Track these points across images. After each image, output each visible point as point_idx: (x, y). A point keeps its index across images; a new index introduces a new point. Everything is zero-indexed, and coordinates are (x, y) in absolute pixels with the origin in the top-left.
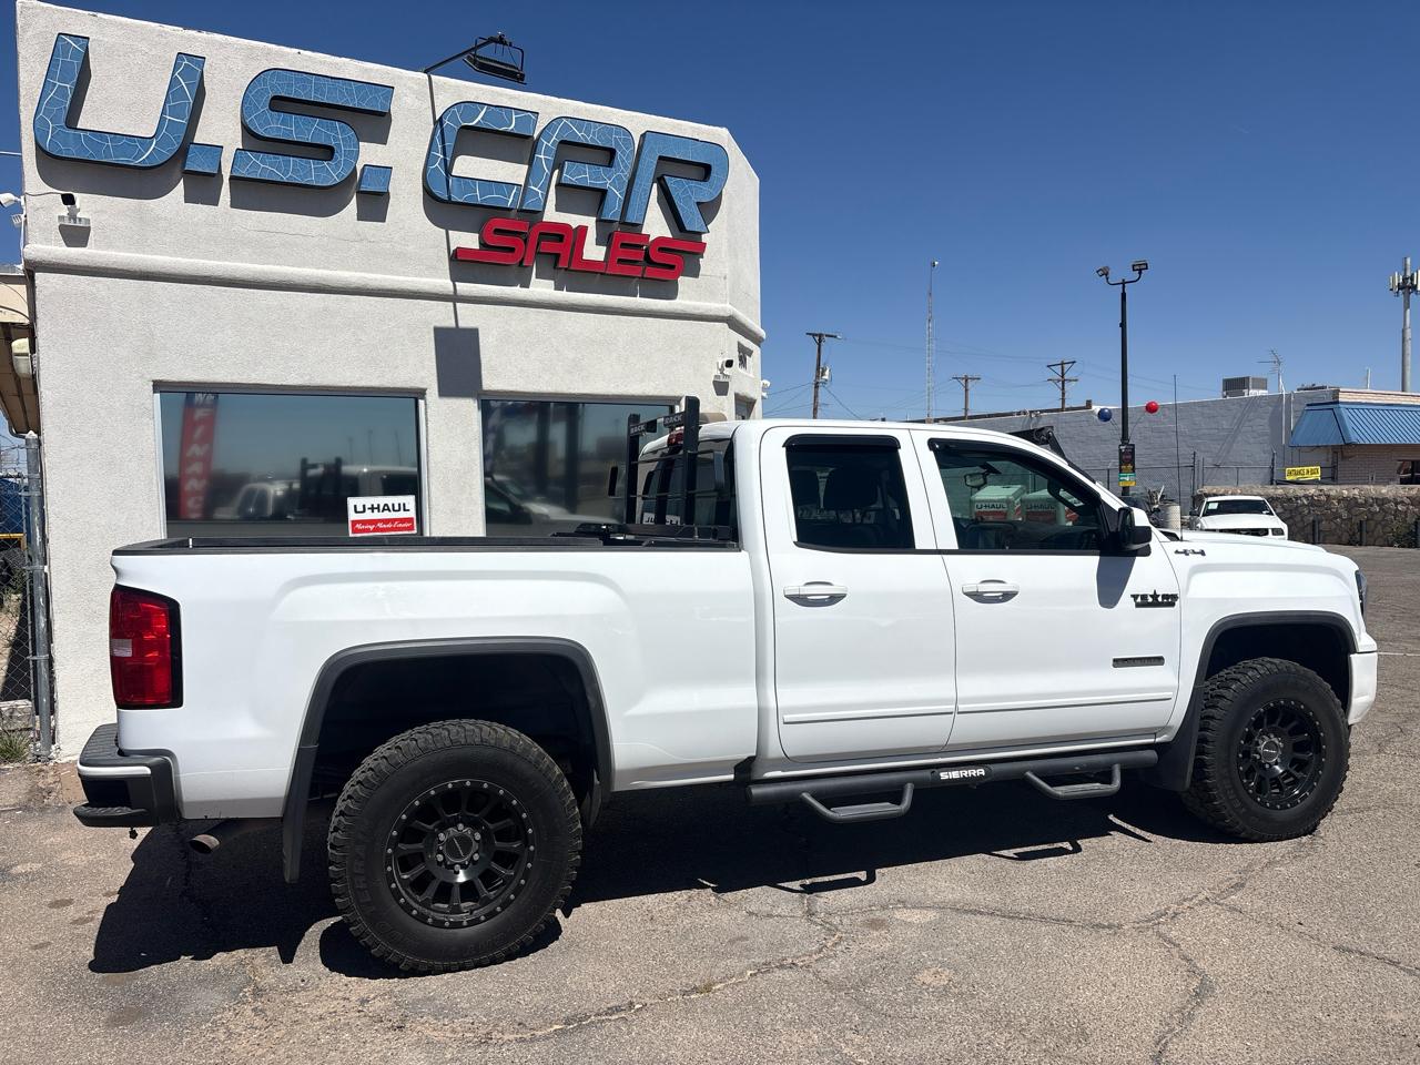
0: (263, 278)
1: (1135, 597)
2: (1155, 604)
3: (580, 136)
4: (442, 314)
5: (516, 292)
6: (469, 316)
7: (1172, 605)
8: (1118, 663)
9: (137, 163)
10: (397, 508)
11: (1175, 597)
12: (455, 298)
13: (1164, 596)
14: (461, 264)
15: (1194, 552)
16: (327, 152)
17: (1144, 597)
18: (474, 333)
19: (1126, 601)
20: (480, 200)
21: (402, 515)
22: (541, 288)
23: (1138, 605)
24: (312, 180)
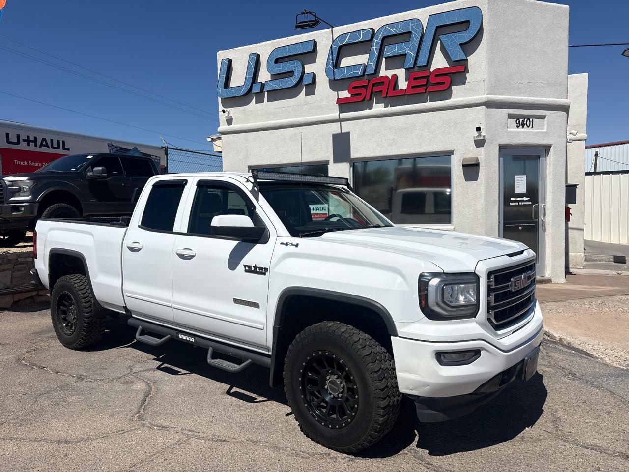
0: (275, 126)
1: (245, 266)
2: (255, 272)
3: (393, 31)
4: (335, 128)
5: (366, 112)
6: (346, 127)
7: (264, 274)
8: (236, 301)
9: (240, 95)
10: (321, 209)
11: (266, 269)
12: (340, 120)
13: (261, 268)
14: (343, 105)
15: (292, 245)
16: (291, 73)
17: (250, 267)
18: (348, 134)
19: (240, 268)
20: (346, 76)
21: (323, 212)
22: (379, 108)
23: (246, 271)
24: (287, 86)
